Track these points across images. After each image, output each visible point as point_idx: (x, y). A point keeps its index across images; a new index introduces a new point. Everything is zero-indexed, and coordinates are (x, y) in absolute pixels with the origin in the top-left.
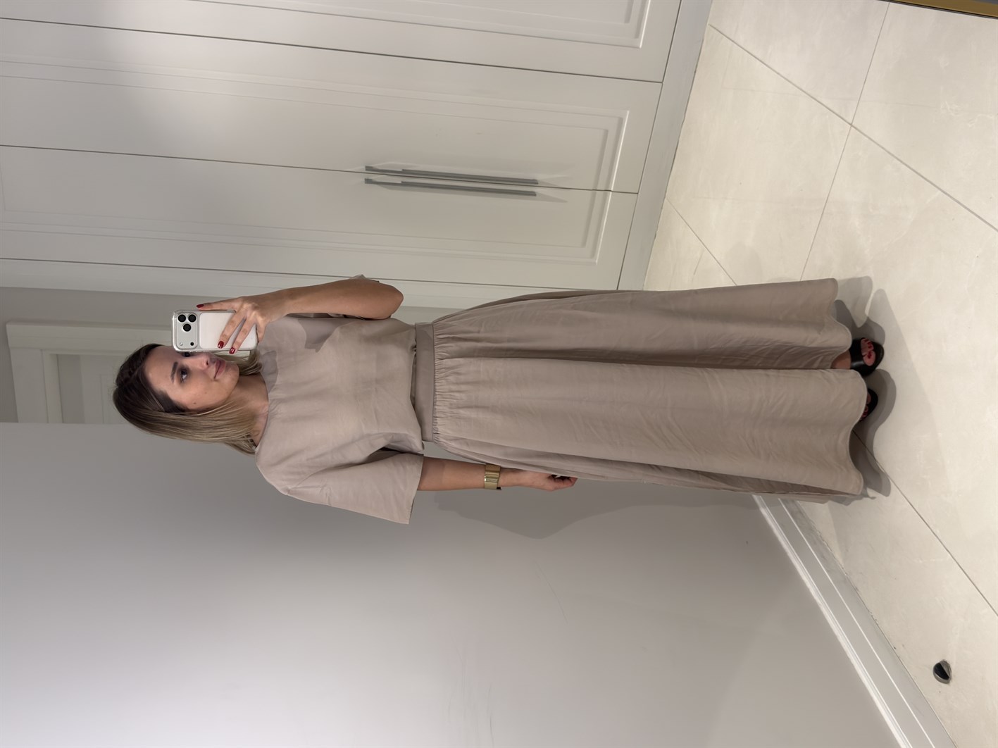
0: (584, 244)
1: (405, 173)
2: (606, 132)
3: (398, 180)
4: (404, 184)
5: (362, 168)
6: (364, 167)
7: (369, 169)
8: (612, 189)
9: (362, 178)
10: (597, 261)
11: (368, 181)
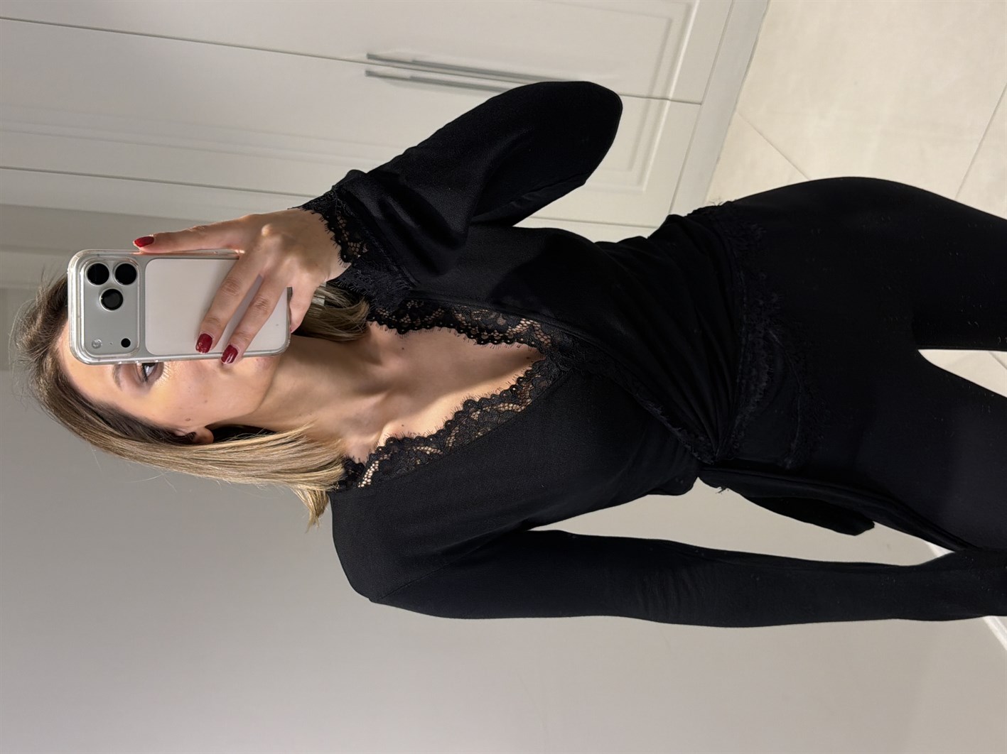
0: (630, 167)
1: (415, 63)
2: (670, 22)
3: (406, 73)
4: (413, 79)
5: (363, 57)
6: (365, 55)
7: (370, 57)
8: (671, 96)
9: (362, 68)
10: (644, 189)
11: (370, 74)
